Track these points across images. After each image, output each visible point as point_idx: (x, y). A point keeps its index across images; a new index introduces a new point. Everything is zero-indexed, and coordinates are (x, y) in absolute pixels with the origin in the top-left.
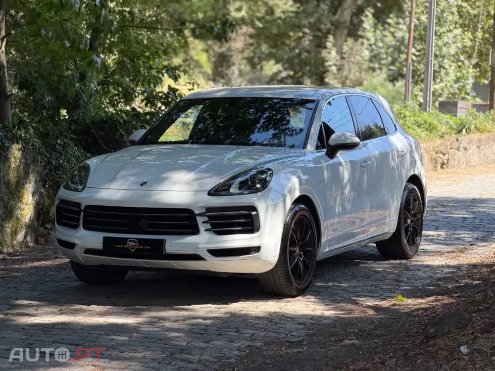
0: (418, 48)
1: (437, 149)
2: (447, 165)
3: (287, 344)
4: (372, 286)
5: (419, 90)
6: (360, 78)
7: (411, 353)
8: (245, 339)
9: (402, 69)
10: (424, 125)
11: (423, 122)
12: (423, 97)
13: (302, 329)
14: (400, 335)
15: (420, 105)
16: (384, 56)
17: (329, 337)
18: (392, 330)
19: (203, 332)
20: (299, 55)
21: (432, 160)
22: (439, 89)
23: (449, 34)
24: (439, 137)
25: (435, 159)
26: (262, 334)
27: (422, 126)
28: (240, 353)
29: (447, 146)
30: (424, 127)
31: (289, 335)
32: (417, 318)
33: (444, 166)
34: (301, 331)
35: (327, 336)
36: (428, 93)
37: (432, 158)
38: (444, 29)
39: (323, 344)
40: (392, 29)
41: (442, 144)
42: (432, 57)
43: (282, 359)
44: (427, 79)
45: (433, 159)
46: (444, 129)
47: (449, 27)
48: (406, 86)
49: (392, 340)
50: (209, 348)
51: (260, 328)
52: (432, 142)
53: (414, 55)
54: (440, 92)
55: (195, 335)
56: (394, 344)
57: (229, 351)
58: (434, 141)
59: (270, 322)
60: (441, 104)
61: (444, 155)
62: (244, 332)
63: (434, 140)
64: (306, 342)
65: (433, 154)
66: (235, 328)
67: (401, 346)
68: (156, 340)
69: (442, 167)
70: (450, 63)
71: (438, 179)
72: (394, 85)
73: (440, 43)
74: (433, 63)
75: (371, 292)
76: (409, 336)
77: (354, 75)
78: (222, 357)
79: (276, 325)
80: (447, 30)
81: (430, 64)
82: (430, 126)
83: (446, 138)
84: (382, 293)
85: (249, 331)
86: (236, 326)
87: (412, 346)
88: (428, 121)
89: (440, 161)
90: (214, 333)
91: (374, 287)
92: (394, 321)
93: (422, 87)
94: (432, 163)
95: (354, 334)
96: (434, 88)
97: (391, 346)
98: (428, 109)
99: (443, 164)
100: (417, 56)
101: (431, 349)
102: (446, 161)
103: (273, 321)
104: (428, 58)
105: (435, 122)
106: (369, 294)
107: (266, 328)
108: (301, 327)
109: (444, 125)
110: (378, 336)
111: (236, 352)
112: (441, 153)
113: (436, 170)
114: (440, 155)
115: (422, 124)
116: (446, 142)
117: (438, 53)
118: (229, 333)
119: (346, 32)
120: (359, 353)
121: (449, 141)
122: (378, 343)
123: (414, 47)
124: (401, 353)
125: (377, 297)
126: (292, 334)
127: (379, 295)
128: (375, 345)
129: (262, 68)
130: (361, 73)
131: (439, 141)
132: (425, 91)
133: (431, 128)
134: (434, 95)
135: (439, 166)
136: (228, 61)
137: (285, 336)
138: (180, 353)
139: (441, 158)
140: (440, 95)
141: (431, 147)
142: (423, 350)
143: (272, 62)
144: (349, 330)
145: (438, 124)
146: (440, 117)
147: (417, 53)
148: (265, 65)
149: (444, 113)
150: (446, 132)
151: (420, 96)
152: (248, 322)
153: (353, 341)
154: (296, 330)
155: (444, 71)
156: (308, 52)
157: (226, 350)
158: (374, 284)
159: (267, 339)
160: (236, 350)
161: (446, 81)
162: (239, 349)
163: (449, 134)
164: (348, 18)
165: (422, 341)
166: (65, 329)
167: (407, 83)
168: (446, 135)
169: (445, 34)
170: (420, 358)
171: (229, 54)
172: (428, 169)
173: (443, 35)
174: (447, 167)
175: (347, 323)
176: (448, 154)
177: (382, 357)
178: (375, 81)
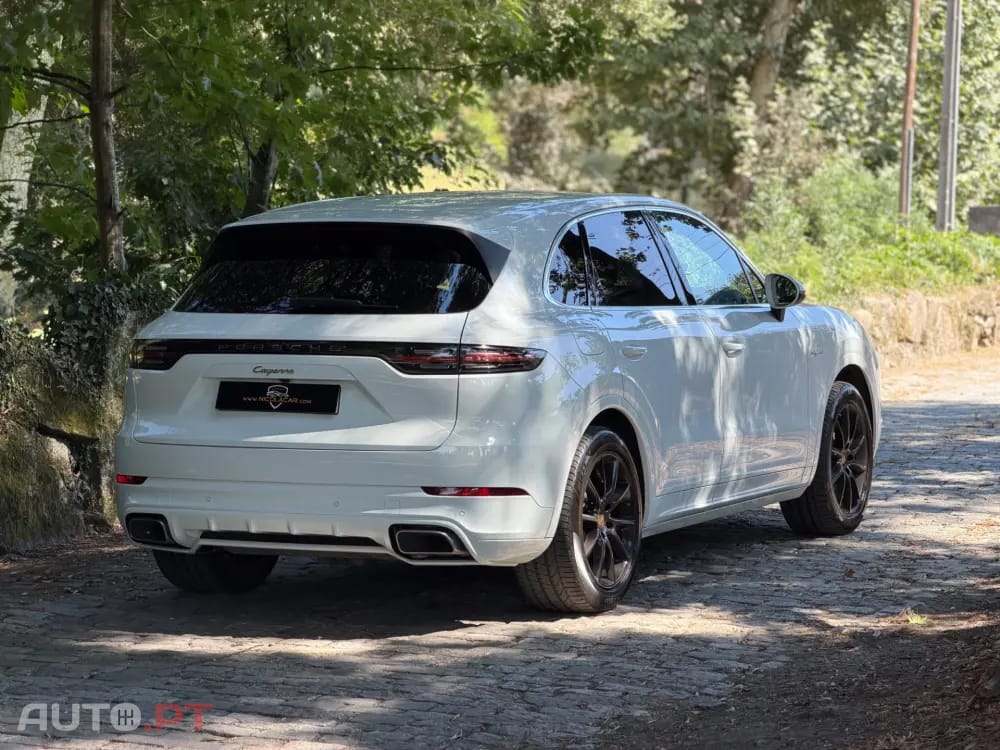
0: (925, 99)
1: (971, 307)
2: (991, 338)
3: (696, 712)
4: (857, 590)
5: (928, 184)
6: (809, 161)
7: (951, 732)
8: (610, 702)
9: (894, 144)
10: (942, 259)
11: (939, 251)
12: (936, 199)
13: (723, 681)
14: (925, 693)
15: (932, 214)
16: (856, 117)
17: (778, 696)
18: (906, 684)
19: (524, 688)
20: (683, 115)
21: (960, 330)
22: (967, 182)
23: (986, 71)
24: (973, 281)
25: (966, 327)
26: (644, 691)
27: (939, 260)
28: (603, 731)
29: (990, 300)
30: (941, 264)
31: (697, 694)
32: (954, 659)
33: (986, 341)
34: (722, 685)
35: (775, 695)
36: (948, 191)
37: (960, 326)
38: (976, 61)
39: (768, 711)
40: (869, 63)
41: (980, 297)
42: (954, 118)
43: (689, 743)
44: (945, 164)
45: (963, 327)
46: (983, 264)
47: (986, 56)
48: (901, 177)
49: (907, 705)
50: (539, 720)
51: (639, 679)
52: (960, 293)
53: (916, 113)
54: (971, 188)
55: (508, 694)
56: (914, 713)
57: (581, 727)
58: (964, 291)
59: (658, 666)
60: (973, 212)
61: (985, 318)
62: (606, 688)
63: (965, 288)
64: (733, 709)
65: (962, 317)
66: (588, 680)
67: (929, 717)
68: (432, 705)
69: (981, 343)
70: (990, 130)
71: (973, 368)
72: (877, 176)
73: (969, 88)
74: (956, 130)
75: (858, 605)
76: (943, 696)
77: (796, 156)
78: (567, 740)
79: (670, 672)
80: (982, 62)
81: (950, 133)
82: (954, 259)
83: (989, 283)
84: (879, 605)
85: (618, 685)
86: (590, 676)
87: (952, 716)
88: (950, 249)
89: (977, 331)
90: (547, 691)
91: (861, 592)
92: (908, 663)
93: (933, 180)
94: (961, 335)
95: (829, 691)
96: (959, 181)
97: (909, 717)
98: (947, 224)
99: (982, 337)
100: (923, 116)
101: (993, 723)
102: (989, 332)
103: (664, 665)
104: (947, 121)
105: (965, 250)
106: (852, 608)
107: (651, 678)
108: (720, 676)
109: (984, 257)
110: (878, 695)
111: (594, 730)
112: (980, 314)
113: (969, 350)
114: (978, 319)
115: (938, 256)
116: (987, 292)
117: (965, 109)
118: (578, 691)
119: (777, 67)
120: (842, 731)
121: (994, 289)
122: (880, 710)
123: (917, 97)
124: (929, 731)
125: (869, 614)
126: (702, 691)
127: (870, 610)
128: (875, 715)
129: (607, 142)
130: (808, 150)
131: (973, 291)
132: (941, 187)
133: (956, 264)
134: (958, 195)
135: (975, 341)
136: (540, 130)
137: (688, 695)
138: (482, 730)
139: (979, 325)
140: (971, 195)
141: (959, 303)
142: (976, 726)
143: (629, 131)
144: (818, 684)
145: (971, 255)
146: (974, 242)
147: (923, 110)
148: (612, 137)
149: (982, 233)
150: (988, 272)
151: (931, 197)
152: (613, 667)
153: (829, 707)
154: (713, 682)
155: (979, 146)
156: (701, 108)
157: (574, 725)
158: (861, 587)
159: (655, 702)
160: (593, 725)
161: (982, 166)
162: (599, 723)
163: (994, 276)
164: (782, 41)
165: (971, 707)
166: (251, 684)
167: (905, 172)
168: (988, 278)
169: (980, 71)
170: (970, 742)
171: (542, 115)
172: (953, 347)
173: (975, 72)
174: (991, 342)
175: (813, 669)
176: (994, 315)
177: (893, 740)
178: (837, 169)
